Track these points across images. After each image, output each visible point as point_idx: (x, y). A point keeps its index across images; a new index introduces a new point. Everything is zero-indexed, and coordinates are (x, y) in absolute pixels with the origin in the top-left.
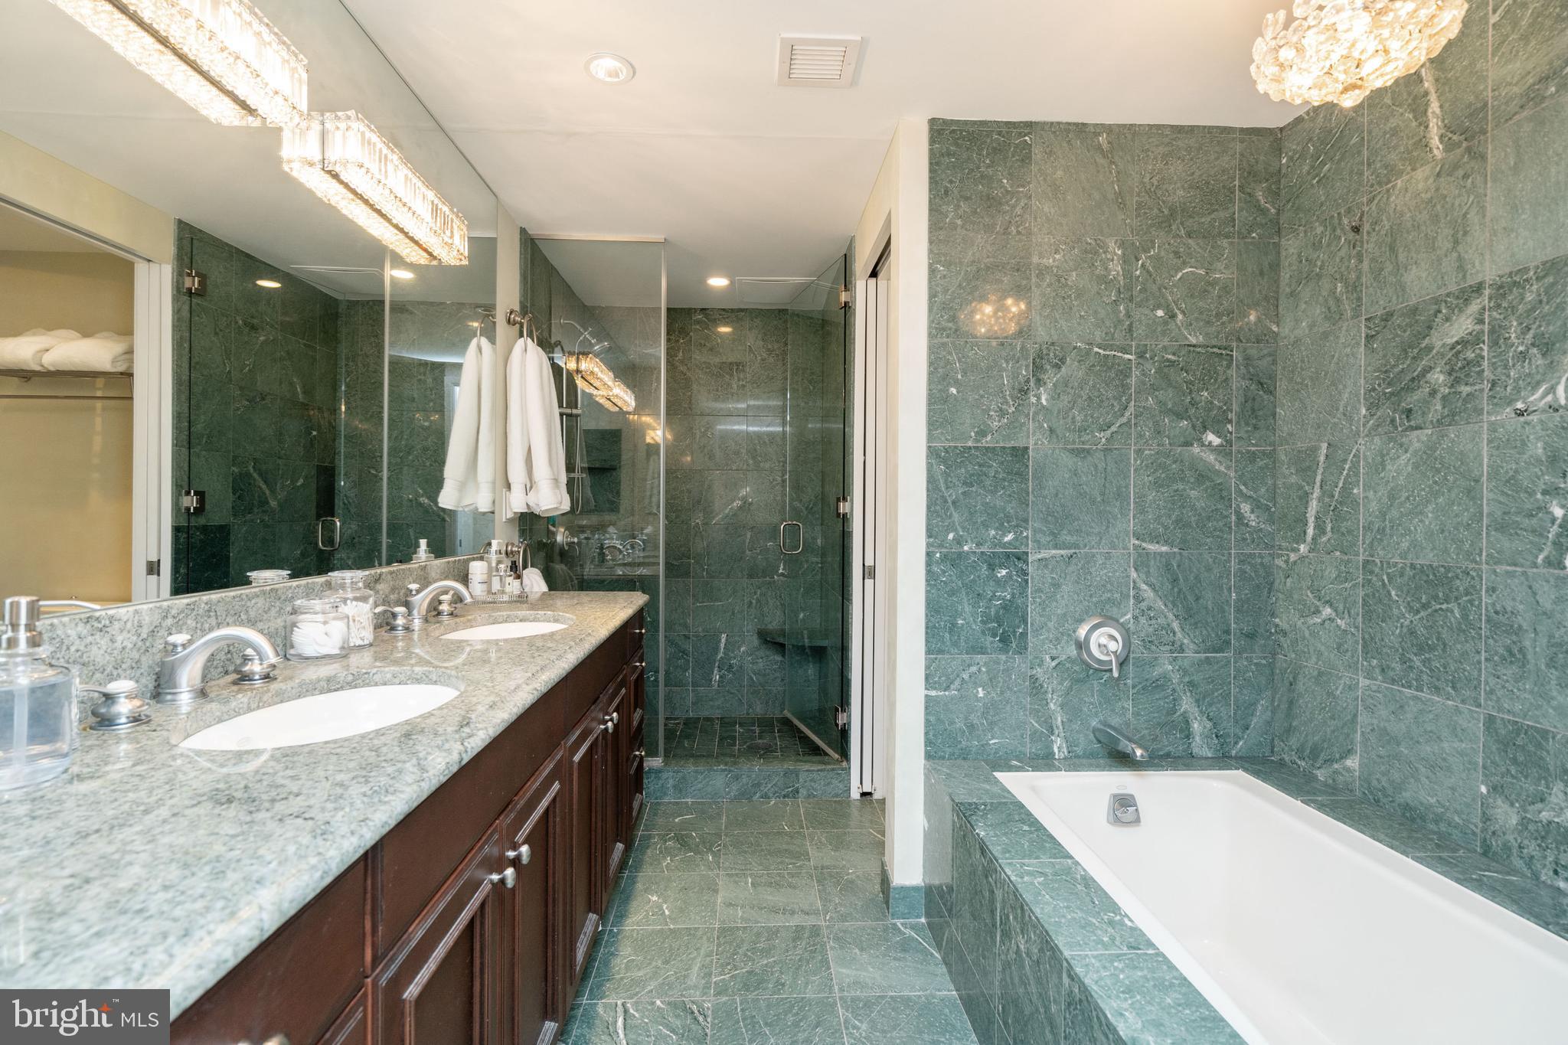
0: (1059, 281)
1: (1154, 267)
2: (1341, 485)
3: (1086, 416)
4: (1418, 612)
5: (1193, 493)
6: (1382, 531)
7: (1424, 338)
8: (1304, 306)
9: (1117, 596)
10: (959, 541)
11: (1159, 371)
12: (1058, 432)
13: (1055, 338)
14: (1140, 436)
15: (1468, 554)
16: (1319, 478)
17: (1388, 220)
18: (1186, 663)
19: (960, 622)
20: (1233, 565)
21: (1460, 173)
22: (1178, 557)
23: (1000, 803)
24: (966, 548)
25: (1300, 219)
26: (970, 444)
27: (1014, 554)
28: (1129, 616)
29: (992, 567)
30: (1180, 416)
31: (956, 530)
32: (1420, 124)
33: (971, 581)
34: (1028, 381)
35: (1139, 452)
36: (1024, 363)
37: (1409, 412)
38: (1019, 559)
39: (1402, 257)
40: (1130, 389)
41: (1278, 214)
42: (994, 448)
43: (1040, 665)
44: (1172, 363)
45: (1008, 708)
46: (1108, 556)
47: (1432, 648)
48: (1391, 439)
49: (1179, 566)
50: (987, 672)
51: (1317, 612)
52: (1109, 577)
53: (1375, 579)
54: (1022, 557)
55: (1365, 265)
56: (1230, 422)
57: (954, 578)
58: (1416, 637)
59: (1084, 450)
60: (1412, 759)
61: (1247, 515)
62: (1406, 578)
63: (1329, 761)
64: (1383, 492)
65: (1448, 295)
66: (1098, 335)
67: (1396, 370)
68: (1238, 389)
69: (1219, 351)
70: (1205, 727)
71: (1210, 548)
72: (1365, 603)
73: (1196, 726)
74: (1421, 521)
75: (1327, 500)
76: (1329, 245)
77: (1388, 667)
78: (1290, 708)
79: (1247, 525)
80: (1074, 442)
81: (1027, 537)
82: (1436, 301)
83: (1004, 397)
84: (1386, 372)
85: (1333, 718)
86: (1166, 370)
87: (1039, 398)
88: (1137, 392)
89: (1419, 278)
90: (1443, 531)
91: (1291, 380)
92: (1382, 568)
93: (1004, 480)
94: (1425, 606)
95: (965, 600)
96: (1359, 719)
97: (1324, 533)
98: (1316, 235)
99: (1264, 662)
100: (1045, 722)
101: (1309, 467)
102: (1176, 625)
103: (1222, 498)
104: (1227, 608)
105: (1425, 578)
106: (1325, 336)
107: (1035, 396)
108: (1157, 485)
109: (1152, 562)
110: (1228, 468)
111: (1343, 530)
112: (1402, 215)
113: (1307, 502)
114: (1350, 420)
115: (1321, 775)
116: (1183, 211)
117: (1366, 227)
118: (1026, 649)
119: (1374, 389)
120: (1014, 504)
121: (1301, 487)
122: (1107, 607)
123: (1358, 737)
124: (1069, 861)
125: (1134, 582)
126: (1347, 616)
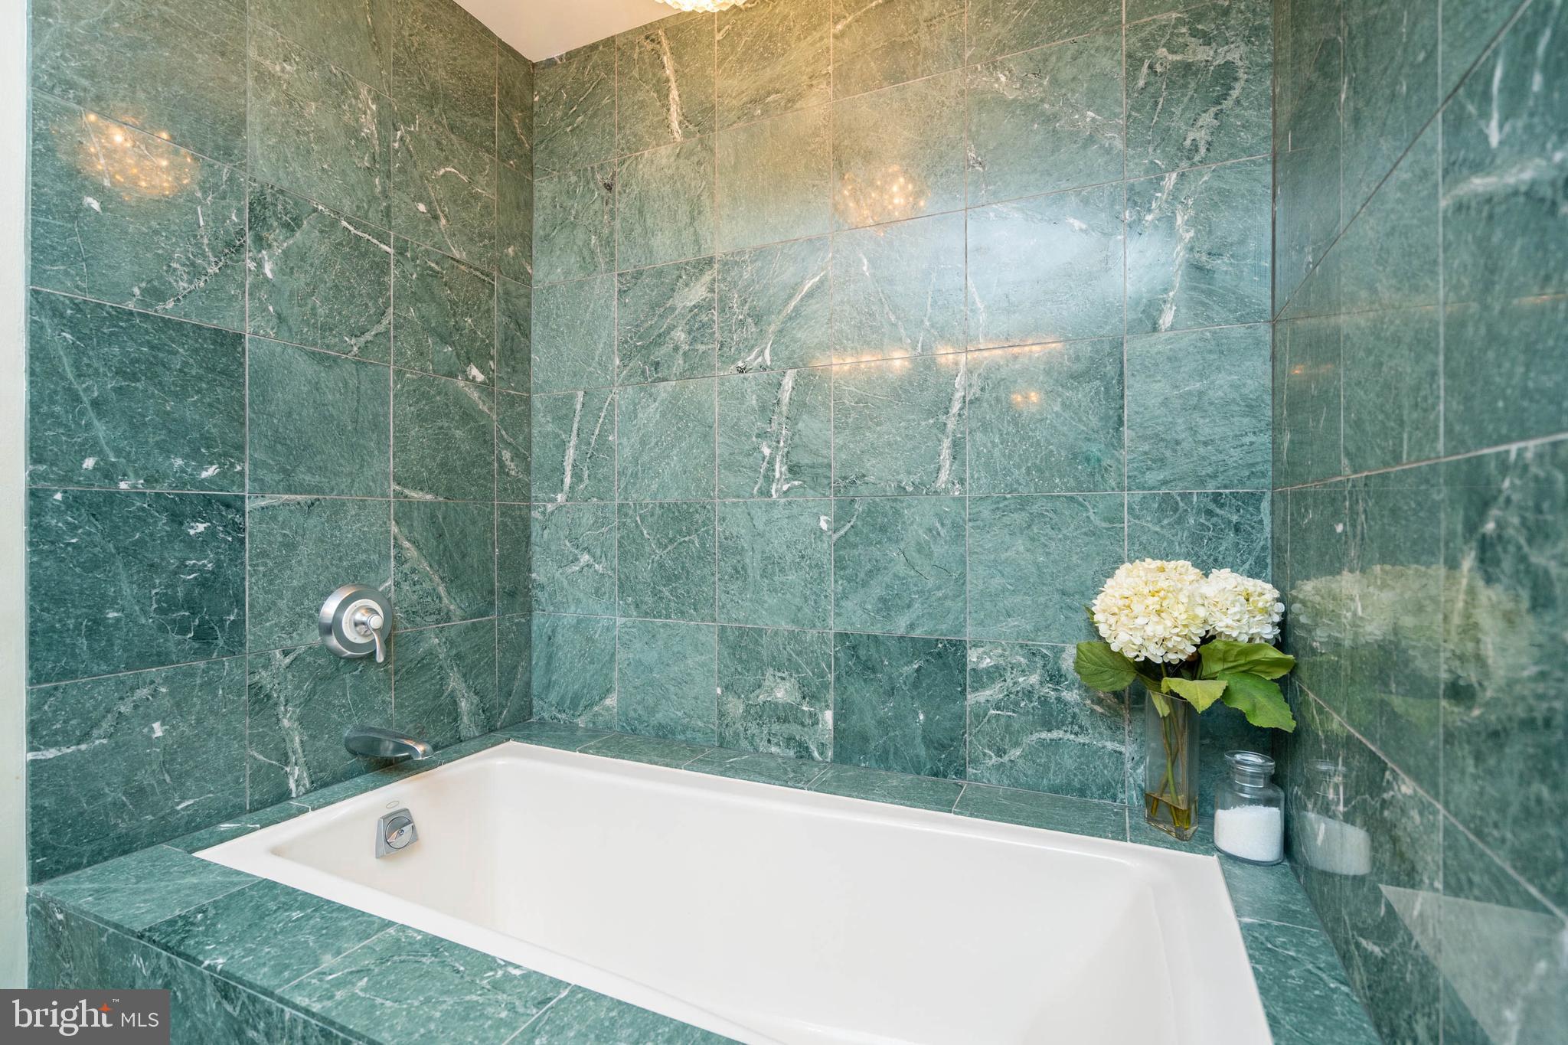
0: (291, 106)
1: (414, 148)
2: (597, 432)
3: (331, 310)
4: (666, 547)
5: (458, 433)
6: (635, 475)
7: (669, 299)
8: (558, 253)
9: (375, 557)
10: (108, 473)
11: (421, 277)
12: (291, 323)
13: (286, 185)
14: (400, 353)
15: (705, 490)
16: (575, 426)
17: (637, 185)
18: (453, 633)
19: (112, 615)
20: (496, 517)
21: (695, 159)
22: (443, 508)
23: (231, 896)
24: (123, 486)
25: (554, 163)
26: (130, 306)
27: (219, 499)
28: (390, 582)
29: (177, 519)
30: (445, 340)
31: (100, 453)
32: (663, 105)
33: (135, 544)
34: (241, 233)
35: (399, 373)
36: (235, 203)
37: (657, 364)
38: (228, 506)
39: (649, 222)
40: (388, 290)
41: (531, 150)
42: (181, 324)
43: (265, 667)
44: (435, 274)
45: (212, 743)
46: (362, 505)
47: (677, 578)
48: (642, 389)
49: (444, 518)
50: (171, 693)
51: (576, 560)
52: (364, 533)
53: (629, 521)
54: (234, 505)
55: (617, 223)
56: (492, 358)
57: (98, 538)
58: (665, 570)
59: (329, 357)
60: (663, 681)
61: (508, 463)
62: (656, 517)
63: (589, 706)
64: (635, 438)
65: (687, 264)
66: (347, 206)
67: (646, 325)
68: (499, 324)
69: (483, 277)
70: (472, 703)
71: (475, 498)
72: (621, 545)
73: (463, 704)
74: (668, 464)
75: (584, 447)
76: (583, 196)
77: (642, 602)
78: (549, 663)
79: (508, 474)
80: (315, 344)
81: (242, 473)
82: (678, 267)
83: (199, 245)
84: (637, 326)
85: (592, 662)
86: (429, 279)
87: (260, 265)
88: (398, 298)
89: (664, 244)
90: (685, 472)
91: (546, 326)
92: (635, 510)
93: (200, 378)
94: (671, 541)
95: (123, 576)
96: (617, 657)
97: (582, 481)
98: (570, 184)
99: (523, 620)
100: (276, 748)
101: (566, 415)
102: (441, 590)
103: (485, 442)
104: (491, 565)
105: (671, 515)
106: (581, 285)
107: (253, 259)
108: (421, 418)
109: (416, 514)
110: (491, 409)
111: (600, 476)
112: (649, 184)
113: (564, 451)
114: (605, 369)
115: (581, 722)
116: (446, 96)
117: (618, 188)
118: (243, 645)
119: (626, 342)
120: (218, 419)
121: (557, 436)
122: (362, 572)
123: (616, 675)
124: (391, 931)
125: (395, 538)
126: (604, 559)
